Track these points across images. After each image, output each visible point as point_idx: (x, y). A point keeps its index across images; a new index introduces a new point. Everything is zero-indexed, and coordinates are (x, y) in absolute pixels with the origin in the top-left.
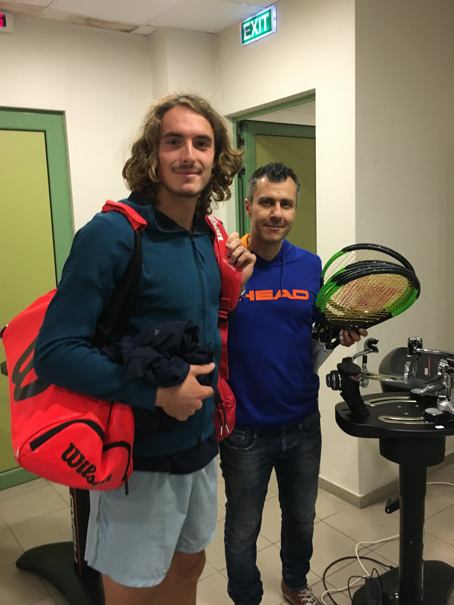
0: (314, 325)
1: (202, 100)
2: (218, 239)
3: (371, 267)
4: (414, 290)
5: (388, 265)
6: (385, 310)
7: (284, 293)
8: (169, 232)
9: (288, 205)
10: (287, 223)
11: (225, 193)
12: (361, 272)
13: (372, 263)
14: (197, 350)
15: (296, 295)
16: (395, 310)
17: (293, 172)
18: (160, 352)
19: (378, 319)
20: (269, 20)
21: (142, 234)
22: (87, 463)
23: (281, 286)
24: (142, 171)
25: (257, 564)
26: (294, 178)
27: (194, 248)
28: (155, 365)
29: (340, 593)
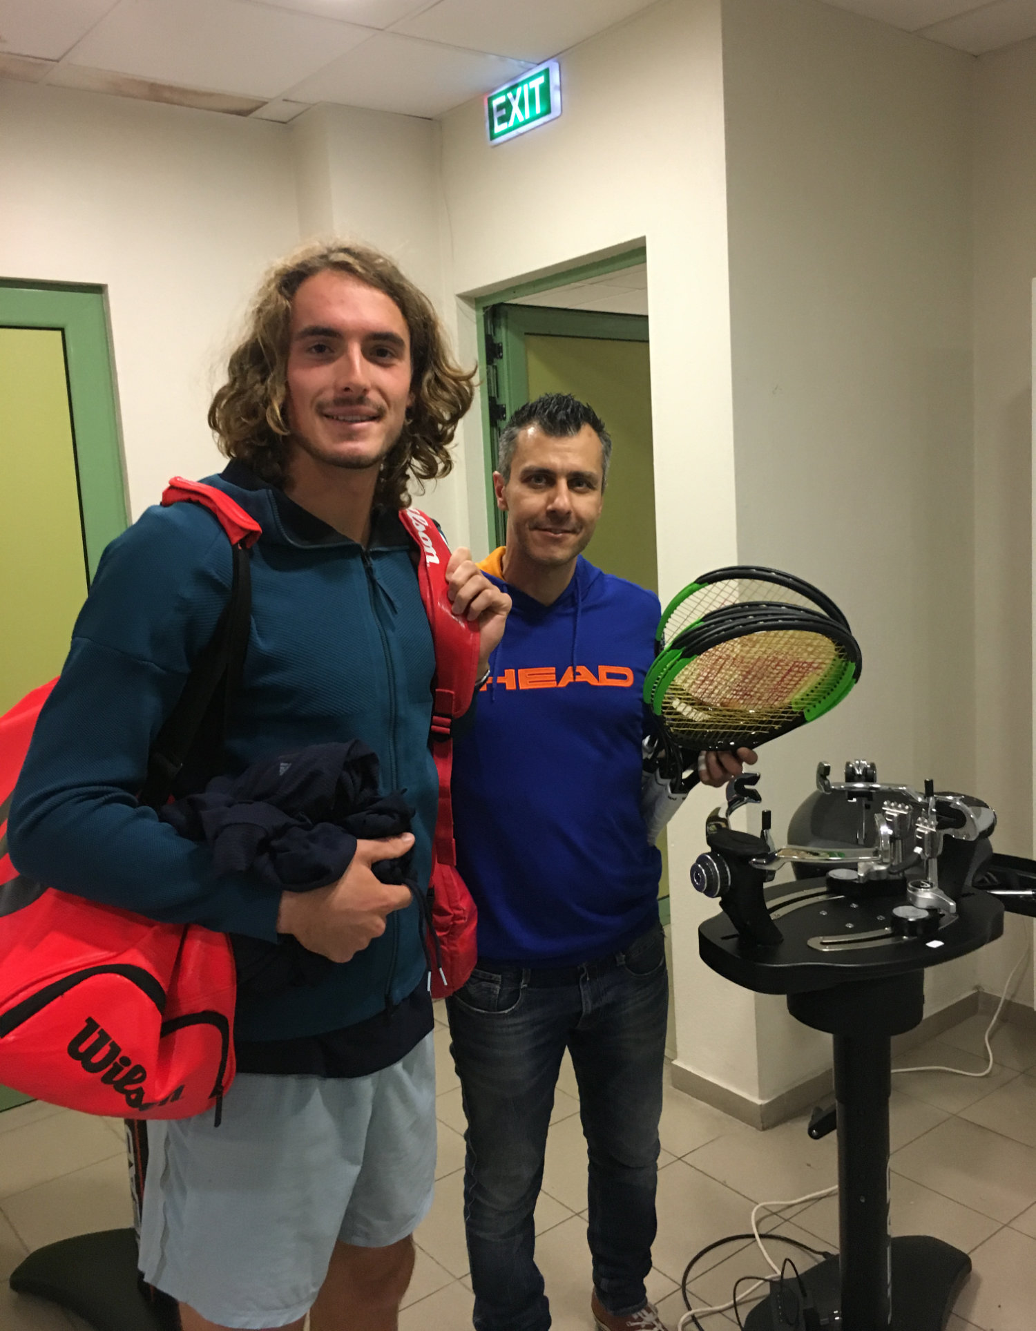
0: (646, 741)
1: (379, 257)
2: (428, 561)
3: (755, 616)
4: (847, 665)
5: (791, 611)
6: (791, 708)
7: (579, 674)
8: (312, 547)
9: (585, 485)
10: (582, 523)
11: (437, 459)
12: (733, 627)
13: (757, 608)
14: (374, 806)
15: (605, 677)
16: (811, 706)
17: (594, 414)
18: (289, 813)
19: (777, 727)
20: (545, 90)
21: (251, 554)
22: (126, 1061)
23: (572, 660)
24: (253, 411)
25: (538, 1259)
26: (597, 426)
27: (372, 581)
28: (275, 843)
29: (719, 1315)
